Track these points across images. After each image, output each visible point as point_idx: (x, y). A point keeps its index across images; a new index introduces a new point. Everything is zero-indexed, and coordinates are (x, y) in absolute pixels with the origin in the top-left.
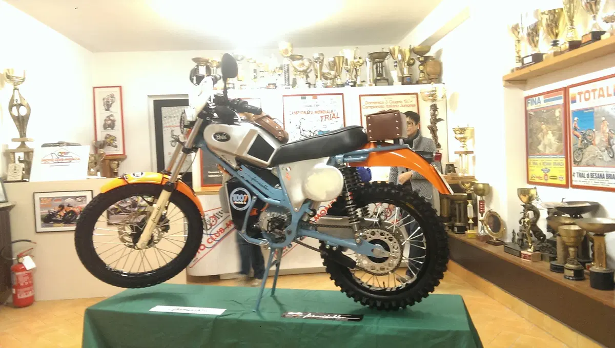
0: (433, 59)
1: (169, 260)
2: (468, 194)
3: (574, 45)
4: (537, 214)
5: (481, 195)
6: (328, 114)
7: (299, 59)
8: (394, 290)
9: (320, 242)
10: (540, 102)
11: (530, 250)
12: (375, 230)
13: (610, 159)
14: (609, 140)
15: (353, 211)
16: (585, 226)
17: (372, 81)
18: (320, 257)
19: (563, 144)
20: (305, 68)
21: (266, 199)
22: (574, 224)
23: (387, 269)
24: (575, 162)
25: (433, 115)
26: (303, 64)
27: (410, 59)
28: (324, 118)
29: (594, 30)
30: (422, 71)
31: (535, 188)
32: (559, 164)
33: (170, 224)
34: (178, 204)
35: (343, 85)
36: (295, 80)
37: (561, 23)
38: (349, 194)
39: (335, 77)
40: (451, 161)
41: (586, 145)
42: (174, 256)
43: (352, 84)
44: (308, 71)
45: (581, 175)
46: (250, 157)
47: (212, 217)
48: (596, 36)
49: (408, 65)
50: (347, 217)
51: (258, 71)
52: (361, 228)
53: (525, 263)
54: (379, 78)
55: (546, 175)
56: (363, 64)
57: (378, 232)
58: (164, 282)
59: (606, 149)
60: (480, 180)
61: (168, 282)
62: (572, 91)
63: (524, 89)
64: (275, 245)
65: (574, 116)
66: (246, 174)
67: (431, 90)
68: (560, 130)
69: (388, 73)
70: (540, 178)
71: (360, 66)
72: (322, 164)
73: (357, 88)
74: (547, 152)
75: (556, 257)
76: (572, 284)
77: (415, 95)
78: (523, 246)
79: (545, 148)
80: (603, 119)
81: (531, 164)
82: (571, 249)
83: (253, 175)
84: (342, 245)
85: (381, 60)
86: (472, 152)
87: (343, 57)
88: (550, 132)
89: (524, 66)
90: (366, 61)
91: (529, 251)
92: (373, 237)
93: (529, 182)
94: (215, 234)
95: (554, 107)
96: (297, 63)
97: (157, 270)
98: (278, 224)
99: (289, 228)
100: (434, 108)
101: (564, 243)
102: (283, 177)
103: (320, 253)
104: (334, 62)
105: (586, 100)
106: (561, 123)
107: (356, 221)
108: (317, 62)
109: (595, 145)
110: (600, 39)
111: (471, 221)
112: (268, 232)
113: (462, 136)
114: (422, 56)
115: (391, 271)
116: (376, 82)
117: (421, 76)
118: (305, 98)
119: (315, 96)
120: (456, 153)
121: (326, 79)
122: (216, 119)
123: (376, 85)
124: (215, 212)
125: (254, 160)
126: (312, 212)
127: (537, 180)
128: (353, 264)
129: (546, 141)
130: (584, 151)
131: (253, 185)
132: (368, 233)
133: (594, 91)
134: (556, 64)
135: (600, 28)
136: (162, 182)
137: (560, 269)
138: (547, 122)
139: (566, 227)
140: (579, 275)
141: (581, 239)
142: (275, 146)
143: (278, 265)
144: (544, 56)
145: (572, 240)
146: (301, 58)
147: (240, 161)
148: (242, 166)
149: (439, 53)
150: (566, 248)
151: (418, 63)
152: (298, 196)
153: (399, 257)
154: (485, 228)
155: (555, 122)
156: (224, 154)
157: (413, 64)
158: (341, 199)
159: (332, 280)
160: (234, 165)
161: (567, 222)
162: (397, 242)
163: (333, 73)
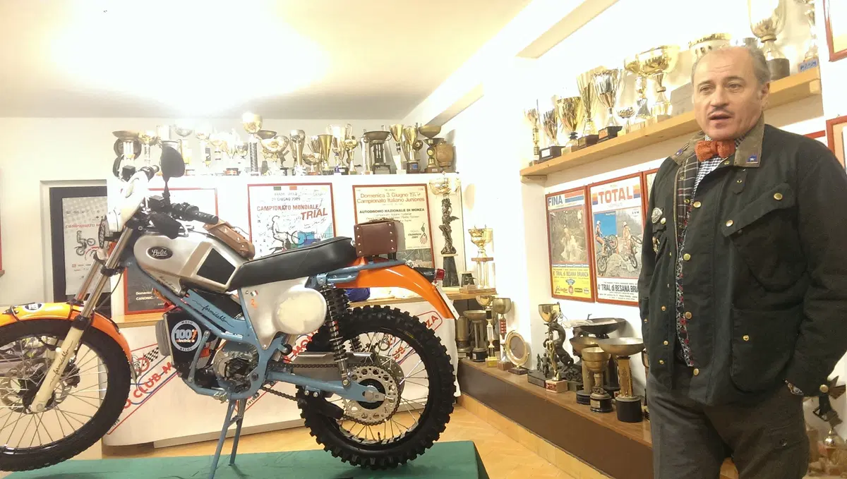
0: (445, 142)
1: (78, 426)
2: (487, 311)
3: (592, 140)
4: (562, 334)
5: (502, 314)
6: (311, 210)
7: (270, 137)
8: (392, 441)
9: (297, 387)
10: (561, 202)
11: (555, 379)
12: (367, 368)
13: (634, 269)
14: (632, 248)
15: (339, 344)
16: (607, 348)
17: (369, 167)
18: (297, 407)
19: (586, 251)
20: (279, 149)
21: (223, 334)
22: (596, 346)
23: (382, 416)
24: (600, 272)
25: (446, 212)
26: (276, 144)
27: (416, 141)
28: (306, 215)
29: (611, 125)
30: (431, 157)
31: (558, 304)
32: (583, 274)
33: (81, 374)
34: (92, 346)
35: (331, 173)
36: (264, 163)
37: (578, 113)
38: (333, 323)
39: (321, 161)
40: (469, 270)
41: (610, 254)
42: (86, 420)
43: (343, 171)
44: (284, 153)
45: (606, 288)
46: (201, 278)
47: (141, 359)
48: (613, 131)
49: (413, 148)
50: (331, 353)
51: (212, 152)
52: (349, 366)
53: (550, 396)
54: (377, 164)
55: (571, 287)
56: (356, 146)
57: (370, 369)
58: (72, 459)
59: (630, 258)
60: (501, 294)
61: (75, 458)
62: (594, 190)
63: (544, 186)
64: (235, 396)
65: (596, 220)
66: (195, 302)
67: (442, 181)
68: (582, 234)
69: (390, 158)
70: (564, 290)
71: (353, 148)
72: (299, 285)
73: (349, 177)
74: (571, 260)
75: (583, 386)
76: (599, 418)
77: (424, 187)
78: (548, 374)
79: (569, 256)
80: (625, 223)
81: (555, 275)
82: (596, 376)
83: (205, 303)
84: (324, 389)
85: (381, 141)
86: (492, 259)
87: (331, 136)
88: (572, 237)
89: (542, 160)
90: (361, 142)
91: (554, 381)
92: (365, 377)
93: (554, 296)
94: (146, 384)
95: (576, 209)
96: (267, 142)
97: (59, 442)
98: (241, 368)
99: (255, 371)
100: (447, 204)
101: (588, 369)
102: (247, 305)
103: (296, 402)
104: (319, 142)
105: (608, 201)
106: (584, 227)
107: (342, 358)
108: (295, 141)
109: (619, 253)
110: (616, 136)
111: (491, 346)
112: (226, 379)
113: (479, 239)
114: (430, 138)
115: (386, 418)
116: (374, 169)
117: (430, 163)
118: (280, 189)
119: (293, 186)
120: (473, 260)
121: (309, 163)
122: (152, 229)
123: (374, 173)
124: (147, 351)
125: (206, 283)
126: (286, 349)
127: (562, 293)
128: (339, 412)
129: (568, 248)
130: (608, 259)
131: (203, 316)
132: (358, 372)
133: (615, 191)
134: (574, 160)
135: (616, 123)
136: (70, 317)
137: (585, 400)
138: (569, 226)
139: (590, 350)
140: (606, 406)
141: (606, 363)
142: (235, 263)
143: (239, 422)
144: (562, 150)
145: (597, 364)
146: (274, 135)
147: (187, 285)
148: (189, 291)
149: (451, 134)
150: (591, 374)
151: (426, 146)
152: (267, 328)
153: (397, 400)
154: (507, 353)
155: (577, 226)
156: (163, 275)
157: (420, 148)
158: (324, 330)
159: (312, 435)
160: (178, 290)
161: (592, 343)
162: (394, 381)
163: (317, 155)
